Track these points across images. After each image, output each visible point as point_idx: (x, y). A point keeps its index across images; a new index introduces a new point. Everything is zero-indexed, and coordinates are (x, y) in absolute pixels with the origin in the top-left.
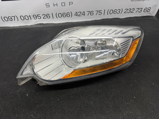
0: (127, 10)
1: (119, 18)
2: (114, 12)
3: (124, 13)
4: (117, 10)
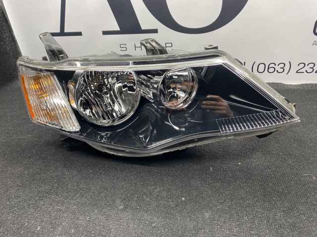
0: (303, 65)
1: (284, 85)
2: (268, 68)
3: (297, 72)
4: (277, 65)
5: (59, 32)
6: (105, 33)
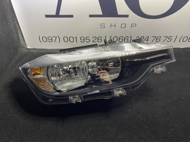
2: (189, 39)
5: (55, 14)
6: (91, 16)
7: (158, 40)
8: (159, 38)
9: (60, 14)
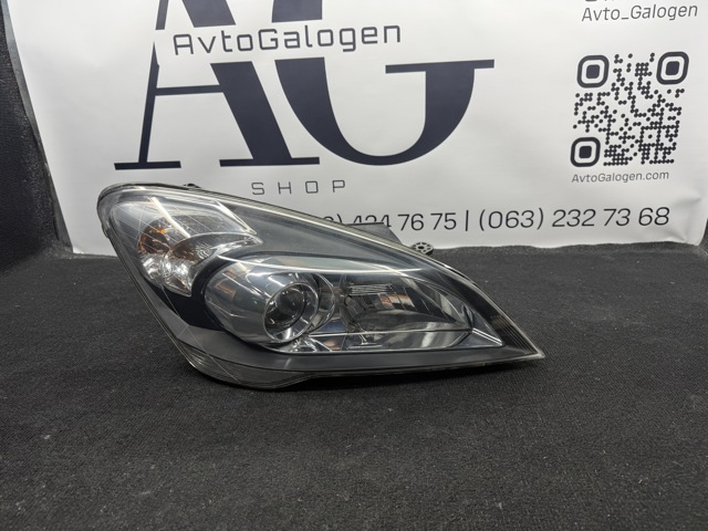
0: (562, 214)
1: (535, 249)
2: (507, 220)
3: (554, 225)
4: (520, 214)
5: (137, 161)
6: (224, 163)
7: (418, 225)
8: (418, 218)
9: (150, 159)
